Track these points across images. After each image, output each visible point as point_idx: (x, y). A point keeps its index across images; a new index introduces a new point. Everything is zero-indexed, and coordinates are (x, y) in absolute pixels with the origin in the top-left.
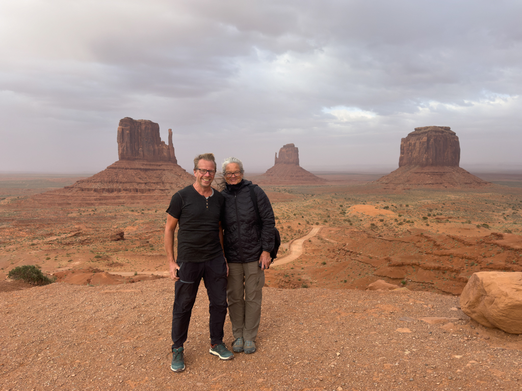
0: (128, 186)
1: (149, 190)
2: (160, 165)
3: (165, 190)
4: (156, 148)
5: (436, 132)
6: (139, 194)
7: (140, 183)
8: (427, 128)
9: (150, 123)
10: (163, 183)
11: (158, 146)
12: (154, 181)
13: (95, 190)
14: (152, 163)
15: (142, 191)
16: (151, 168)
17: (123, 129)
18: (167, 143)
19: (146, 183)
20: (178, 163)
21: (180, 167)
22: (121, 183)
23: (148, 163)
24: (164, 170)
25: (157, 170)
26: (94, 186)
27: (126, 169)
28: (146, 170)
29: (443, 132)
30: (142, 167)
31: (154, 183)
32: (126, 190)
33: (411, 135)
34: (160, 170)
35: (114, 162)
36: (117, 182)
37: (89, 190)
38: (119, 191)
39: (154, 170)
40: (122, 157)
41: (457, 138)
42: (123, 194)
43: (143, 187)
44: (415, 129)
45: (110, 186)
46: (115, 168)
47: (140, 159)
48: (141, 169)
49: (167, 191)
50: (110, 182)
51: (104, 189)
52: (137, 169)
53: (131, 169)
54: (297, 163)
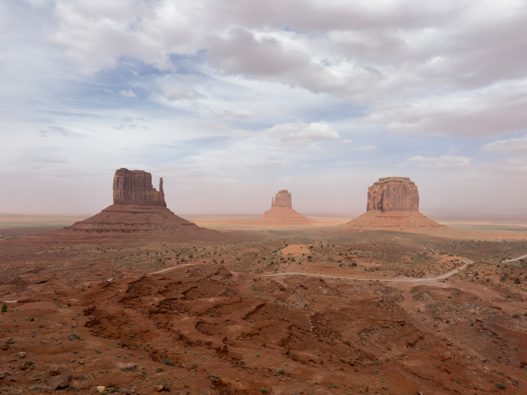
0: (116, 227)
1: (134, 230)
2: (150, 209)
3: (149, 230)
4: (148, 193)
5: (395, 181)
6: (125, 234)
7: (128, 224)
8: (389, 178)
9: (144, 173)
10: (149, 224)
11: (149, 192)
12: (141, 223)
13: (87, 231)
14: (142, 207)
15: (128, 231)
16: (141, 211)
17: (118, 178)
18: (158, 190)
19: (132, 225)
20: (168, 207)
21: (169, 210)
22: (110, 224)
23: (139, 207)
24: (153, 213)
25: (146, 212)
26: (86, 227)
27: (118, 212)
28: (136, 213)
29: (401, 182)
30: (133, 211)
31: (141, 224)
32: (114, 230)
33: (376, 184)
34: (149, 212)
35: (108, 206)
36: (107, 223)
37: (81, 230)
38: (108, 231)
39: (144, 212)
40: (116, 201)
41: (416, 187)
42: (111, 234)
43: (129, 227)
44: (380, 180)
45: (101, 227)
46: (108, 211)
47: (132, 203)
48: (131, 212)
49: (150, 231)
50: (100, 223)
51: (94, 229)
52: (128, 212)
53: (122, 212)
54: (290, 206)
